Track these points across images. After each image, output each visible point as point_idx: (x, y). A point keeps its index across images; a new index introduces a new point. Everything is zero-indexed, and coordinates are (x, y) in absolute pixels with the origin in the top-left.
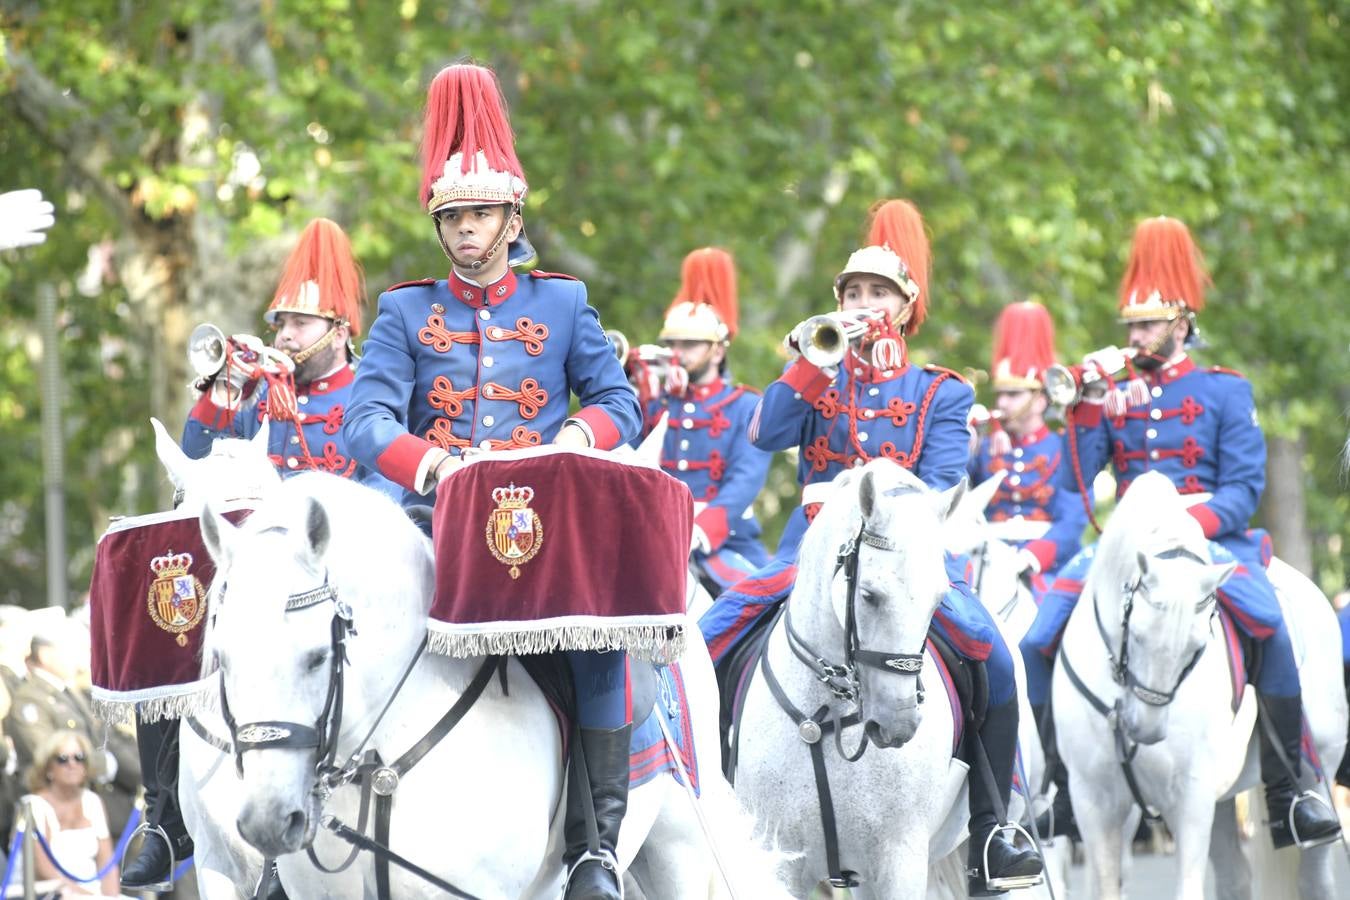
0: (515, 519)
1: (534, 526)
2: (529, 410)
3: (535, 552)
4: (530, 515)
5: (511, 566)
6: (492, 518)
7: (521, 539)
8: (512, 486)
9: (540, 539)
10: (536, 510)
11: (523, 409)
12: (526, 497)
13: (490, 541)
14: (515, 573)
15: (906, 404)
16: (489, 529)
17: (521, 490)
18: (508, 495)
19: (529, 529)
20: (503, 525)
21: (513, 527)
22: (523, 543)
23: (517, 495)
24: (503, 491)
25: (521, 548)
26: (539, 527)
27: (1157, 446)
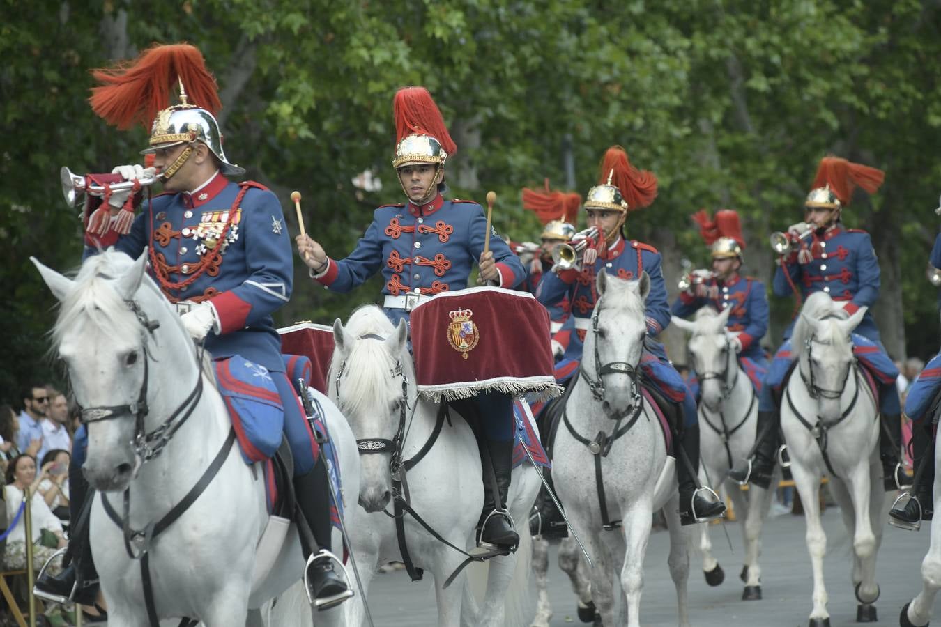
0: (463, 327)
1: (474, 330)
2: (440, 271)
3: (475, 344)
4: (470, 324)
5: (463, 352)
6: (450, 327)
7: (468, 338)
8: (460, 309)
9: (477, 337)
10: (474, 322)
11: (436, 271)
12: (468, 315)
13: (450, 340)
14: (466, 356)
15: (628, 273)
16: (449, 334)
17: (466, 312)
18: (458, 315)
19: (472, 332)
20: (456, 331)
21: (462, 332)
22: (469, 339)
23: (463, 314)
24: (455, 312)
25: (467, 343)
26: (477, 331)
27: (826, 273)
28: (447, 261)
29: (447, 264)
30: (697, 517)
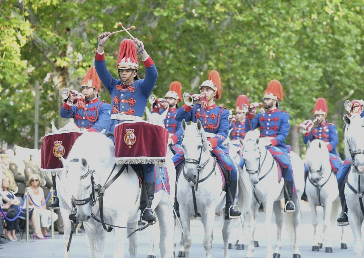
0: (130, 136)
1: (134, 137)
2: (132, 104)
3: (134, 143)
4: (133, 135)
5: (129, 146)
6: (125, 135)
7: (131, 140)
8: (130, 129)
9: (135, 140)
10: (135, 134)
12: (133, 131)
13: (125, 140)
14: (130, 147)
15: (215, 115)
16: (125, 138)
17: (132, 130)
18: (129, 131)
19: (133, 138)
20: (128, 137)
21: (130, 137)
22: (132, 141)
23: (131, 131)
24: (128, 130)
25: (131, 142)
26: (135, 137)
28: (134, 100)
29: (134, 101)
30: (230, 216)
